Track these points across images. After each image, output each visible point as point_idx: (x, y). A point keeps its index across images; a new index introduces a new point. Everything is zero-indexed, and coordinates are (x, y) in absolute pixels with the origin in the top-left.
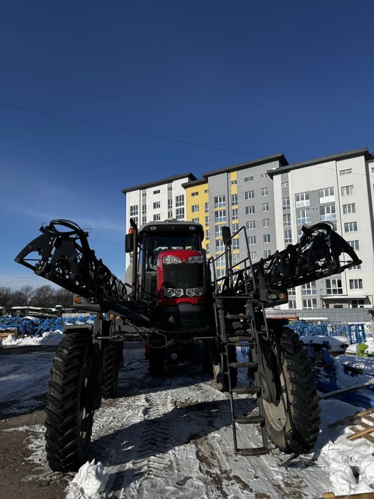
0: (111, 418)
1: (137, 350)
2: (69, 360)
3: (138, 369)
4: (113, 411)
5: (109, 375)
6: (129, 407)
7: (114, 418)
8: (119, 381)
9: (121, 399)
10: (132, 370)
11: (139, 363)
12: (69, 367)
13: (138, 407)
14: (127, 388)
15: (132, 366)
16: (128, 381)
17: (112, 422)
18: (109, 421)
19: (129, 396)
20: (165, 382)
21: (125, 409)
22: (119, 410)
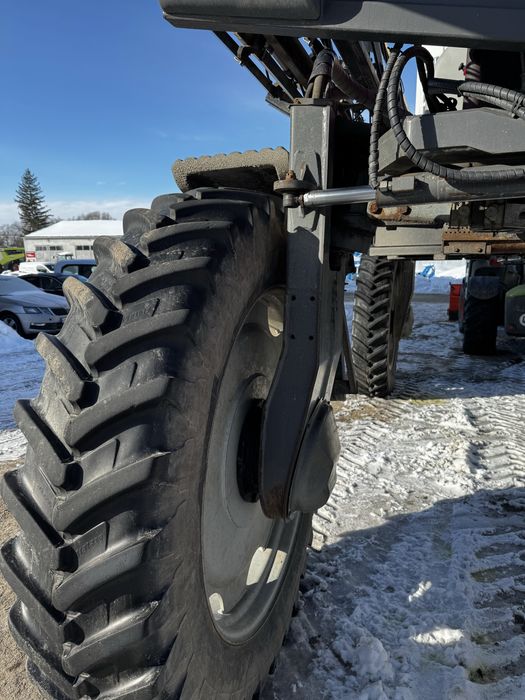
0: (380, 461)
1: (431, 305)
2: (129, 297)
3: (436, 337)
4: (384, 436)
5: (377, 350)
6: (426, 430)
7: (387, 460)
8: (400, 357)
9: (405, 404)
10: (426, 337)
11: (437, 327)
12: (116, 338)
13: (450, 434)
14: (417, 375)
15: (424, 330)
16: (416, 359)
17: (381, 471)
18: (375, 467)
19: (422, 398)
20: (504, 373)
21: (416, 435)
22: (401, 435)
